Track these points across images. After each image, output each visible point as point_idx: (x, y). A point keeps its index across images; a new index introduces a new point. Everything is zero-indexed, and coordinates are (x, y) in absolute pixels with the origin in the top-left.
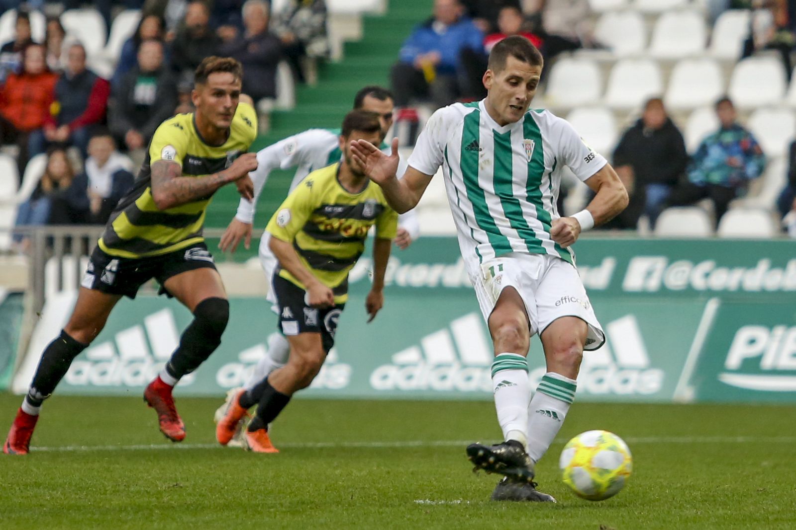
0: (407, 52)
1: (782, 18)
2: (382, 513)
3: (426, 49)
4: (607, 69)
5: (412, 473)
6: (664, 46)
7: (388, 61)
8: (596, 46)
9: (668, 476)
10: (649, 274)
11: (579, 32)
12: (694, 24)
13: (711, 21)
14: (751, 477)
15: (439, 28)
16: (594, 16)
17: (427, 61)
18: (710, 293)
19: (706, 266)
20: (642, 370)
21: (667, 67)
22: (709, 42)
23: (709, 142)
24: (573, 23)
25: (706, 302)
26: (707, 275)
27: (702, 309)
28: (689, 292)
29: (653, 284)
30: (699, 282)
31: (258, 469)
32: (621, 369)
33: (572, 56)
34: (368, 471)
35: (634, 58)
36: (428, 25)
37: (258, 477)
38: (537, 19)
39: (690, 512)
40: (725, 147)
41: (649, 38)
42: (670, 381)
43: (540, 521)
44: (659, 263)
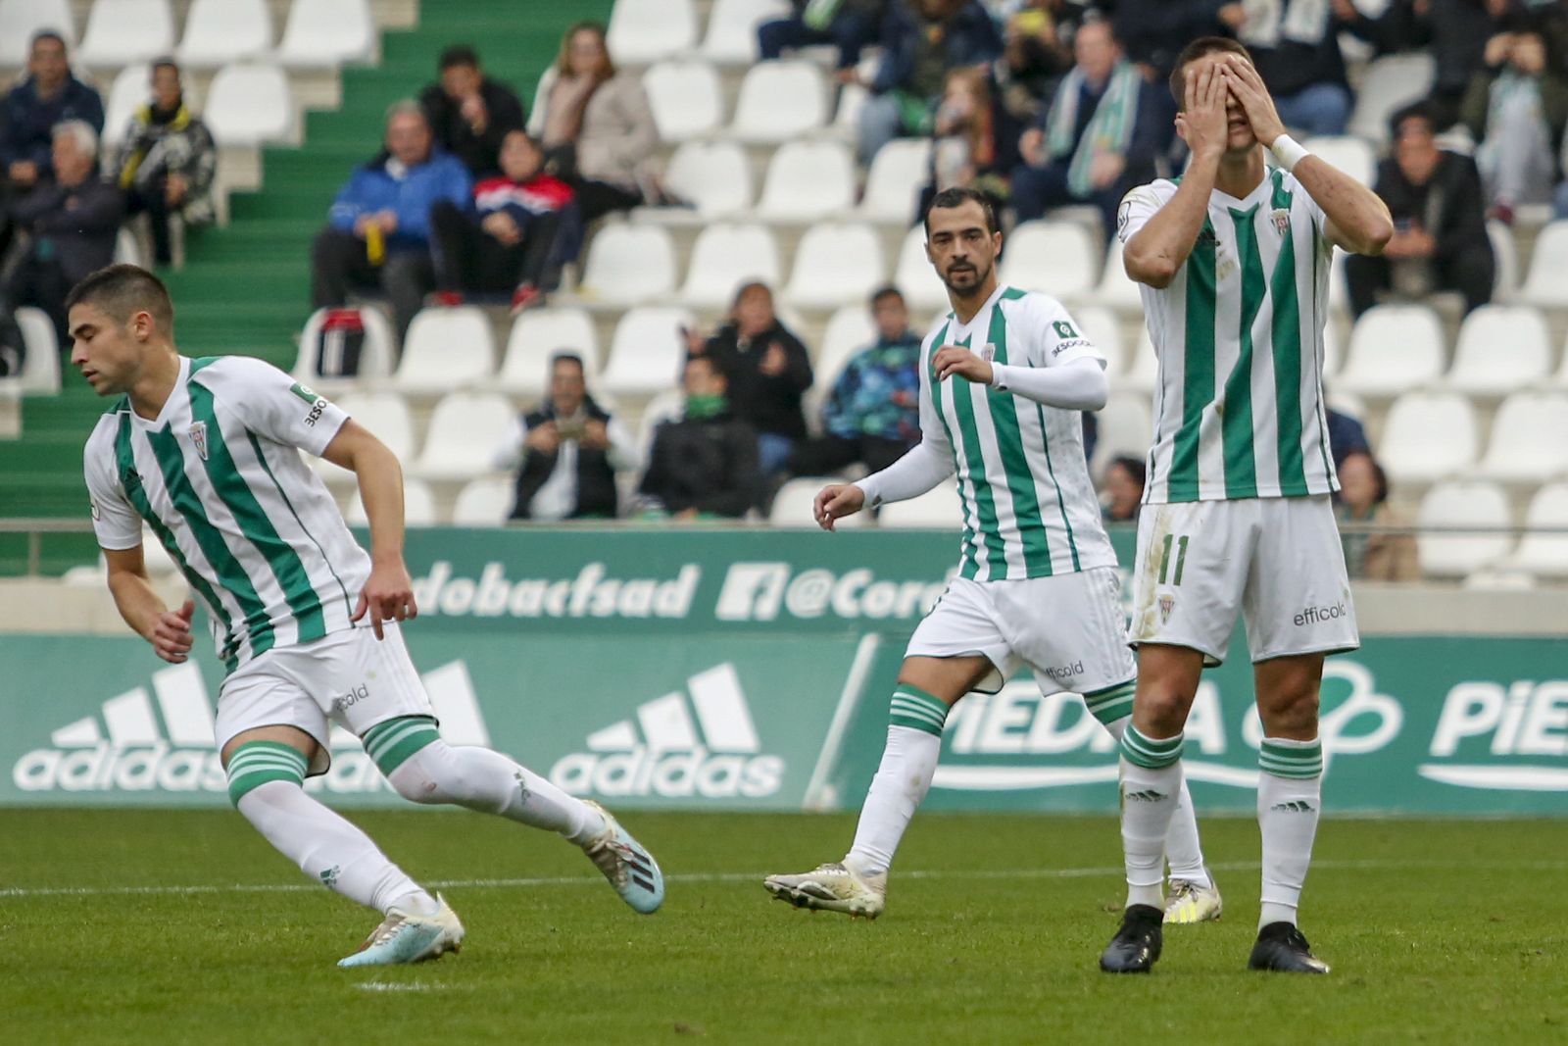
0: (341, 212)
1: (984, 151)
2: (298, 1007)
3: (373, 206)
4: (685, 239)
5: (352, 938)
6: (784, 200)
7: (307, 228)
8: (666, 200)
9: (793, 939)
10: (759, 592)
11: (637, 178)
12: (835, 162)
13: (864, 158)
14: (934, 939)
15: (396, 169)
16: (665, 149)
17: (373, 227)
18: (865, 624)
19: (858, 577)
20: (749, 757)
21: (789, 235)
22: (860, 195)
23: (862, 364)
24: (628, 163)
25: (859, 639)
26: (859, 593)
27: (853, 650)
28: (829, 622)
29: (767, 608)
30: (846, 606)
31: (84, 932)
32: (713, 754)
33: (627, 218)
34: (275, 934)
35: (732, 221)
36: (378, 165)
37: (84, 945)
38: (567, 153)
39: (830, 999)
40: (890, 373)
41: (758, 189)
42: (796, 775)
43: (572, 1018)
44: (777, 573)
